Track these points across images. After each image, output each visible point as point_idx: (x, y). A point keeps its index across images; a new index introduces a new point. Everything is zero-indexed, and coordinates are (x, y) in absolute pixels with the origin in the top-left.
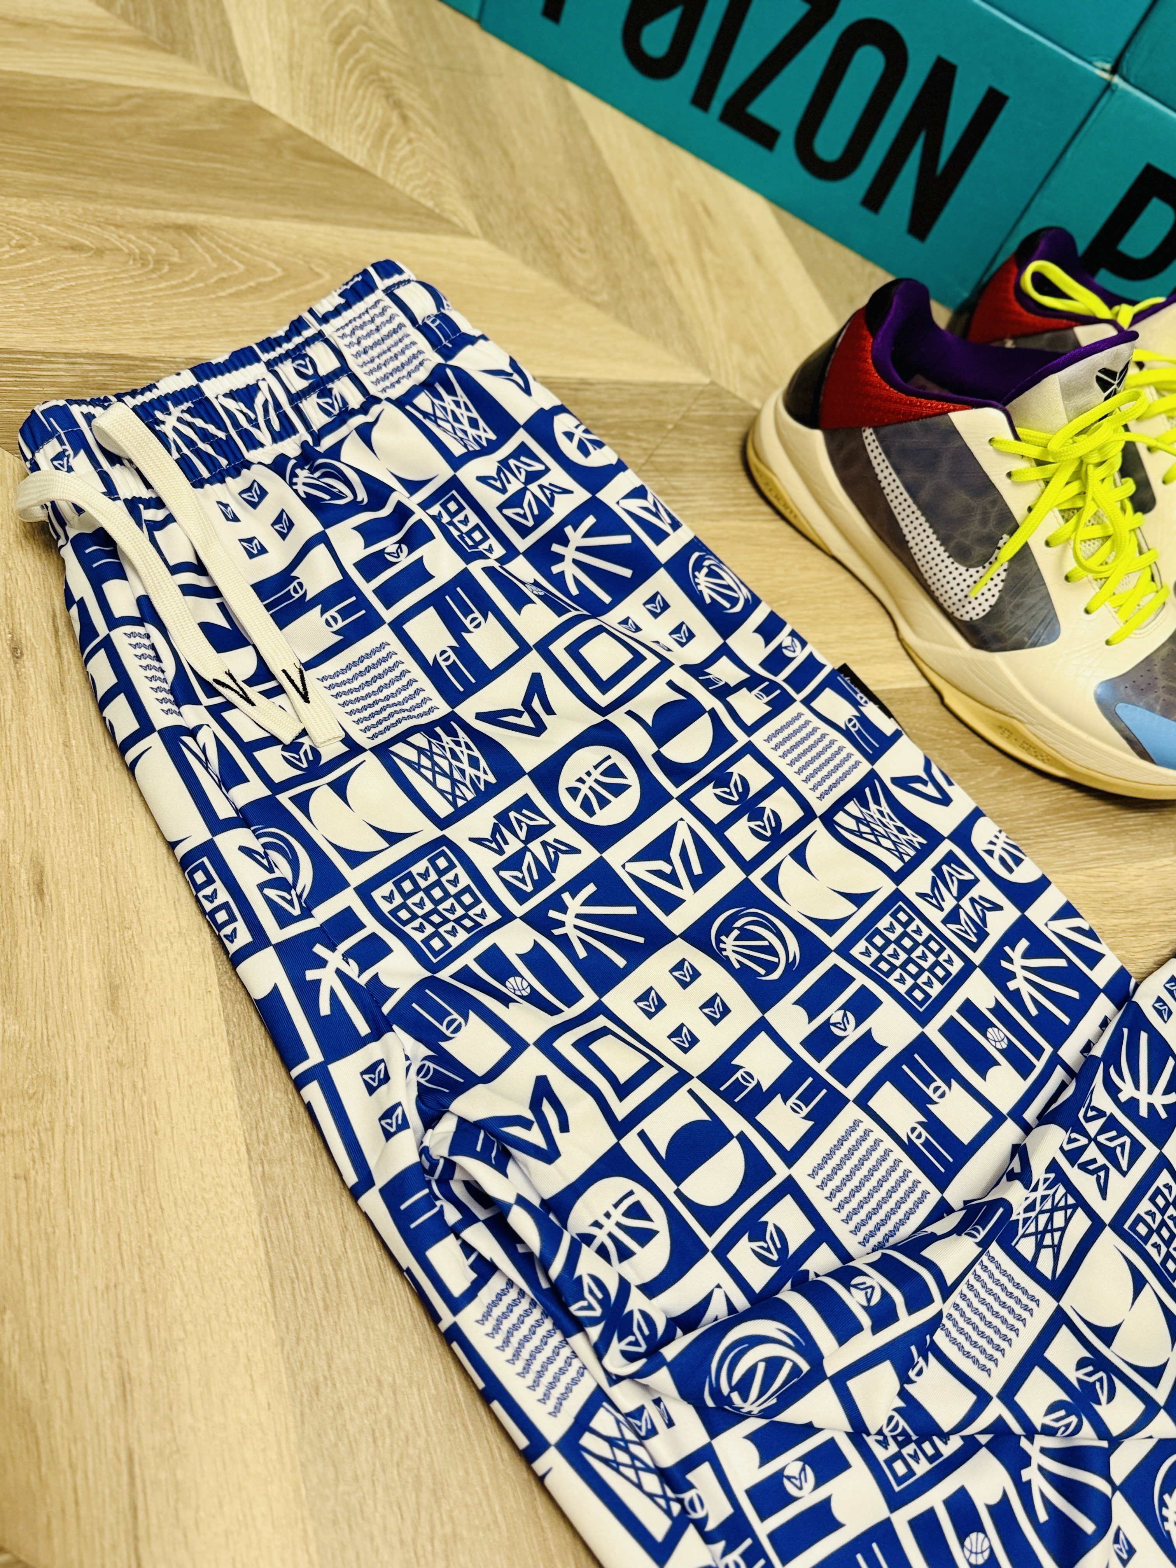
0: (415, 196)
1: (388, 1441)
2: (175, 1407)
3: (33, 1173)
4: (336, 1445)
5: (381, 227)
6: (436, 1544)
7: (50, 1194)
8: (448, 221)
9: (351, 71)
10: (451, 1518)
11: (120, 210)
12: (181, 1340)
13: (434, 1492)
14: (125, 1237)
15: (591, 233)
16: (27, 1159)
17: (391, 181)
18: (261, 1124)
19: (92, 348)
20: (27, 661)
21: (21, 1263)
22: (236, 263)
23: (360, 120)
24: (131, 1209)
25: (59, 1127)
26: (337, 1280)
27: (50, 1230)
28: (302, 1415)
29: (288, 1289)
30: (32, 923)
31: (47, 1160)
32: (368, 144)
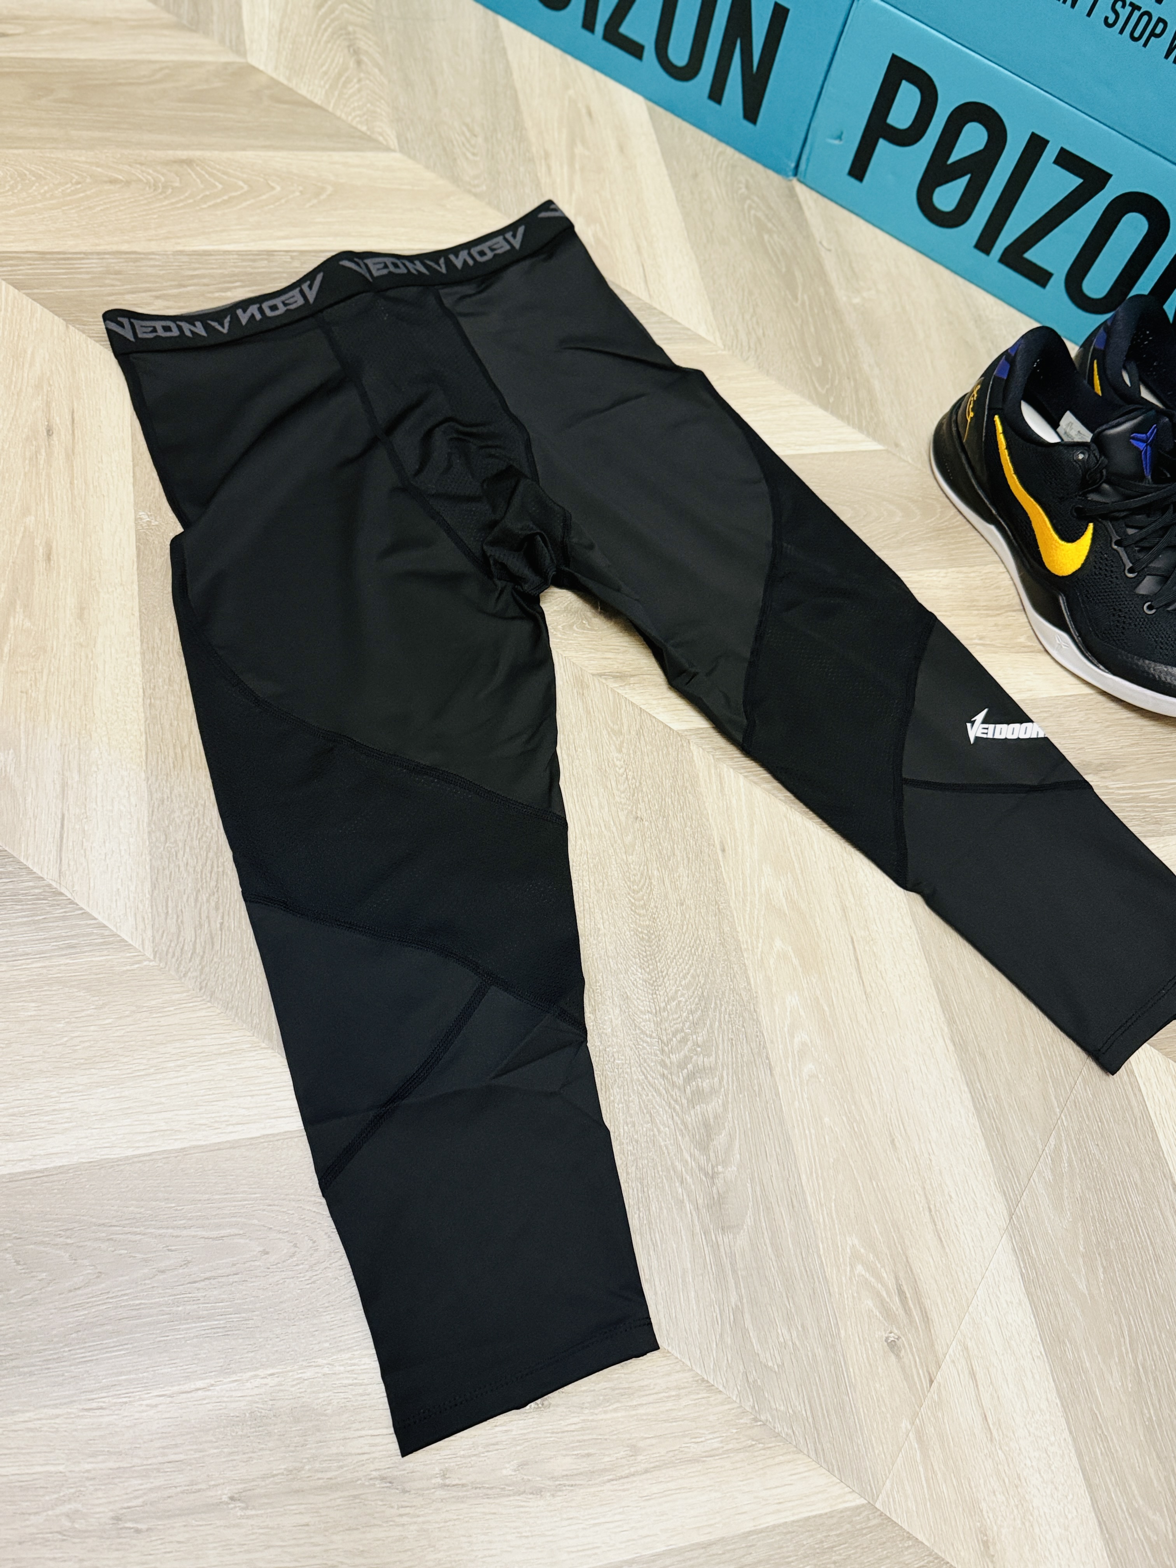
0: (354, 124)
1: (196, 829)
2: (88, 800)
3: (30, 691)
4: (168, 826)
5: (324, 149)
6: (213, 875)
7: (38, 702)
8: (376, 141)
9: (326, 29)
10: (223, 865)
11: (144, 153)
12: (95, 772)
13: (216, 854)
14: (73, 724)
15: (486, 139)
16: (28, 684)
17: (338, 113)
18: (153, 680)
19: (115, 248)
20: (55, 437)
21: (20, 730)
22: (217, 184)
23: (324, 68)
24: (78, 712)
25: (45, 672)
26: (183, 756)
27: (36, 717)
28: (153, 811)
29: (155, 757)
30: (43, 574)
31: (38, 686)
32: (327, 86)
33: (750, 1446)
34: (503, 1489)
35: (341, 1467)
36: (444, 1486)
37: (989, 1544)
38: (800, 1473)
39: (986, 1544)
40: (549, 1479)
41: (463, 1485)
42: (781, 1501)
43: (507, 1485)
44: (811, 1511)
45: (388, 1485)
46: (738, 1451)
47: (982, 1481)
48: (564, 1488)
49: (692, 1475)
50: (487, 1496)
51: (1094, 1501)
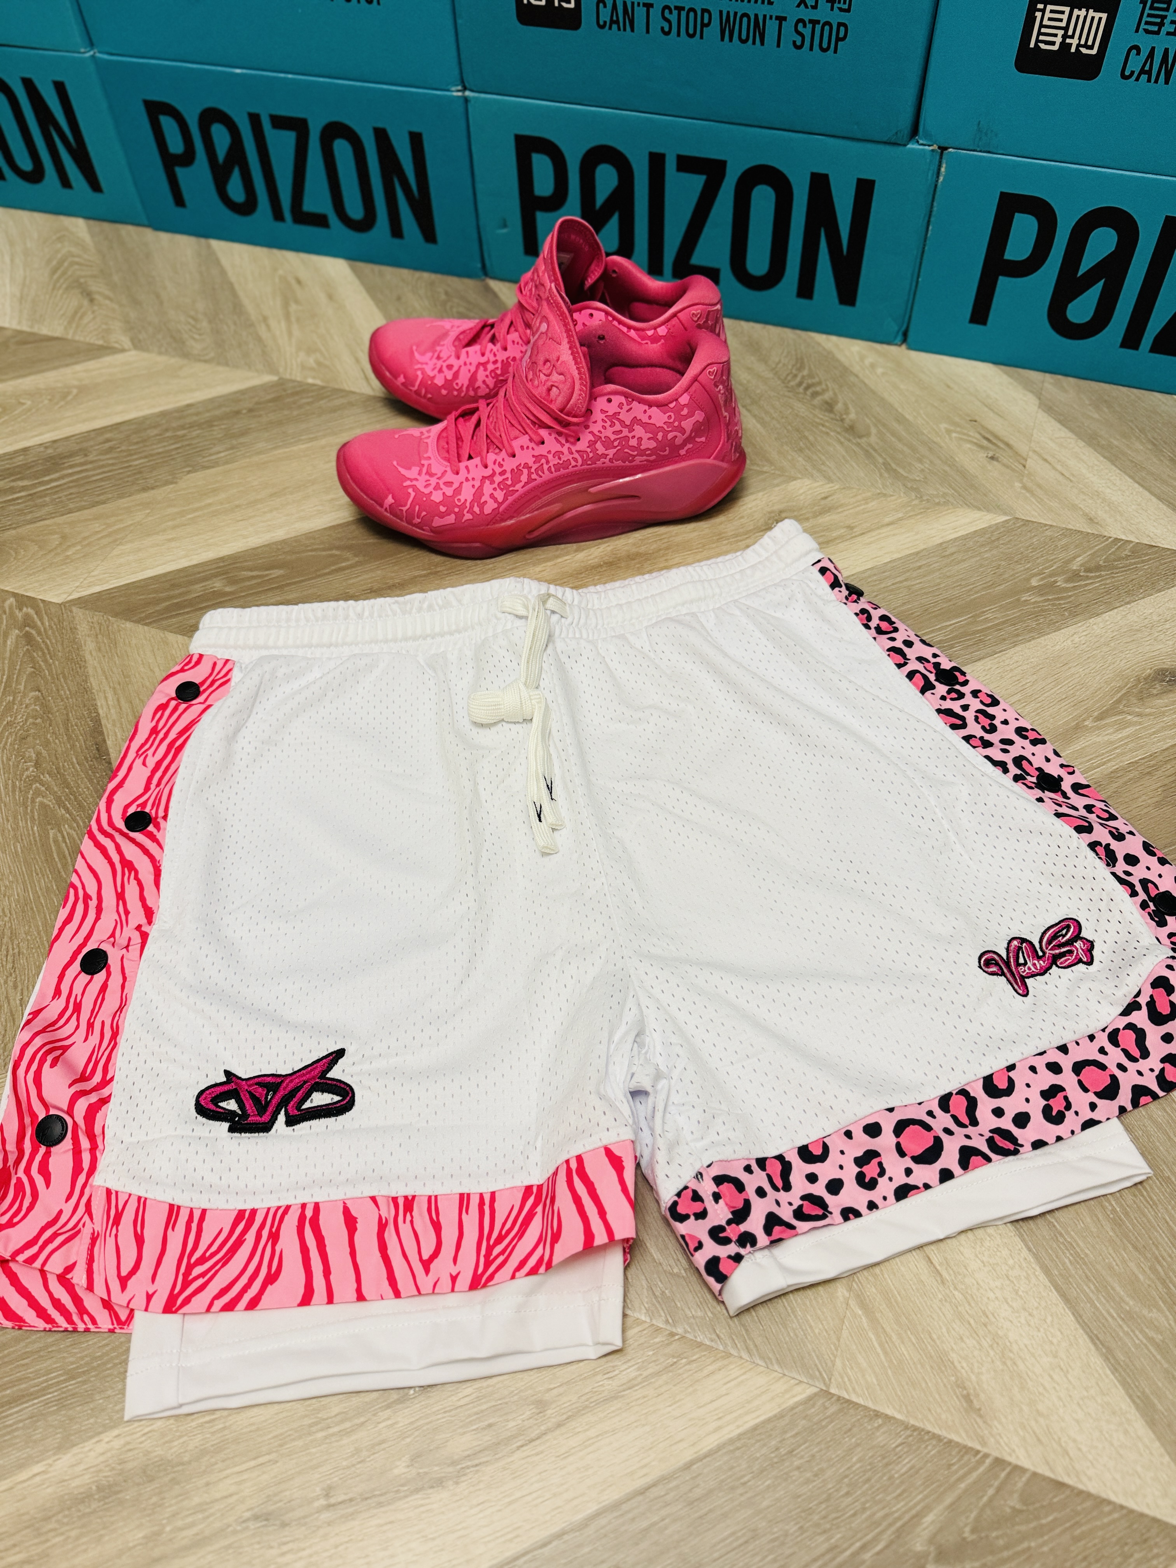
0: (91, 341)
5: (67, 365)
8: (112, 348)
9: (60, 287)
15: (210, 322)
17: (77, 338)
23: (62, 312)
32: (65, 323)
33: (672, 1365)
34: (397, 1491)
35: (208, 1517)
36: (329, 1506)
37: (972, 1398)
38: (735, 1379)
39: (967, 1398)
40: (449, 1466)
41: (351, 1500)
42: (720, 1415)
43: (402, 1485)
44: (758, 1417)
45: (264, 1523)
46: (658, 1374)
47: (944, 1330)
48: (468, 1471)
49: (613, 1414)
50: (380, 1505)
51: (1078, 1316)
